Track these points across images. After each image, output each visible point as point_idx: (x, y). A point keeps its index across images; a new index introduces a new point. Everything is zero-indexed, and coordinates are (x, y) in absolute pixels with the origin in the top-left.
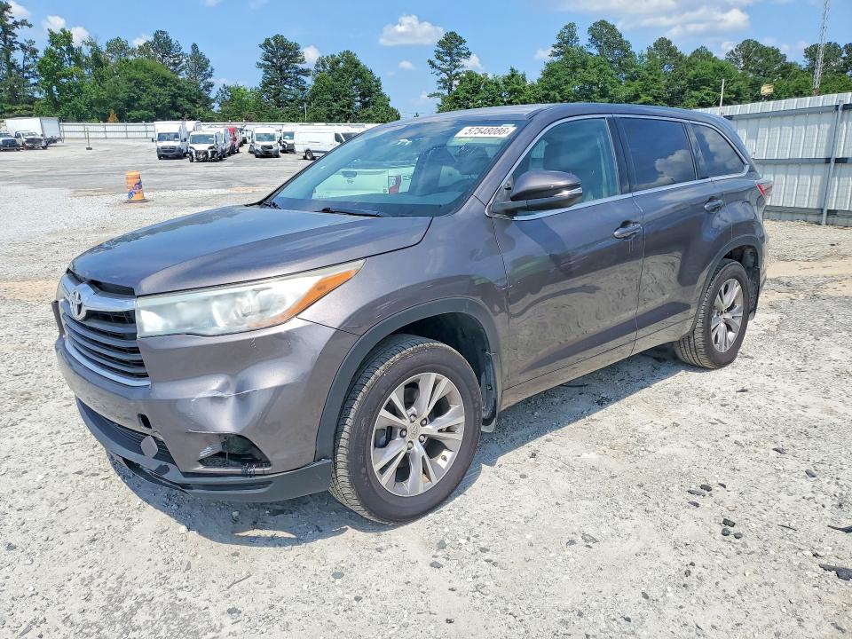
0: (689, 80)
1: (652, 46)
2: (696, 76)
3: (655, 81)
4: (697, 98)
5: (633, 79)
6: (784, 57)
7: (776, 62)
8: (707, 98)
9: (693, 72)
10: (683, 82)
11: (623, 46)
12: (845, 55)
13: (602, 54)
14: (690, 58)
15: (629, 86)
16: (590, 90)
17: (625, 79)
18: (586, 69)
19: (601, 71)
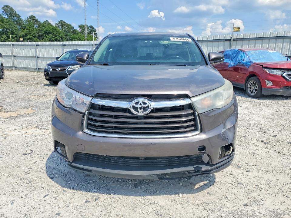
0: (45, 32)
1: (28, 17)
2: (47, 30)
3: (33, 30)
4: (48, 38)
5: (24, 29)
6: (73, 27)
7: (71, 29)
8: (52, 38)
9: (45, 29)
10: (43, 32)
11: (18, 16)
12: (90, 29)
13: (9, 18)
14: (43, 24)
15: (22, 31)
16: (6, 31)
17: (21, 28)
18: (4, 23)
19: (10, 24)
